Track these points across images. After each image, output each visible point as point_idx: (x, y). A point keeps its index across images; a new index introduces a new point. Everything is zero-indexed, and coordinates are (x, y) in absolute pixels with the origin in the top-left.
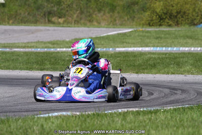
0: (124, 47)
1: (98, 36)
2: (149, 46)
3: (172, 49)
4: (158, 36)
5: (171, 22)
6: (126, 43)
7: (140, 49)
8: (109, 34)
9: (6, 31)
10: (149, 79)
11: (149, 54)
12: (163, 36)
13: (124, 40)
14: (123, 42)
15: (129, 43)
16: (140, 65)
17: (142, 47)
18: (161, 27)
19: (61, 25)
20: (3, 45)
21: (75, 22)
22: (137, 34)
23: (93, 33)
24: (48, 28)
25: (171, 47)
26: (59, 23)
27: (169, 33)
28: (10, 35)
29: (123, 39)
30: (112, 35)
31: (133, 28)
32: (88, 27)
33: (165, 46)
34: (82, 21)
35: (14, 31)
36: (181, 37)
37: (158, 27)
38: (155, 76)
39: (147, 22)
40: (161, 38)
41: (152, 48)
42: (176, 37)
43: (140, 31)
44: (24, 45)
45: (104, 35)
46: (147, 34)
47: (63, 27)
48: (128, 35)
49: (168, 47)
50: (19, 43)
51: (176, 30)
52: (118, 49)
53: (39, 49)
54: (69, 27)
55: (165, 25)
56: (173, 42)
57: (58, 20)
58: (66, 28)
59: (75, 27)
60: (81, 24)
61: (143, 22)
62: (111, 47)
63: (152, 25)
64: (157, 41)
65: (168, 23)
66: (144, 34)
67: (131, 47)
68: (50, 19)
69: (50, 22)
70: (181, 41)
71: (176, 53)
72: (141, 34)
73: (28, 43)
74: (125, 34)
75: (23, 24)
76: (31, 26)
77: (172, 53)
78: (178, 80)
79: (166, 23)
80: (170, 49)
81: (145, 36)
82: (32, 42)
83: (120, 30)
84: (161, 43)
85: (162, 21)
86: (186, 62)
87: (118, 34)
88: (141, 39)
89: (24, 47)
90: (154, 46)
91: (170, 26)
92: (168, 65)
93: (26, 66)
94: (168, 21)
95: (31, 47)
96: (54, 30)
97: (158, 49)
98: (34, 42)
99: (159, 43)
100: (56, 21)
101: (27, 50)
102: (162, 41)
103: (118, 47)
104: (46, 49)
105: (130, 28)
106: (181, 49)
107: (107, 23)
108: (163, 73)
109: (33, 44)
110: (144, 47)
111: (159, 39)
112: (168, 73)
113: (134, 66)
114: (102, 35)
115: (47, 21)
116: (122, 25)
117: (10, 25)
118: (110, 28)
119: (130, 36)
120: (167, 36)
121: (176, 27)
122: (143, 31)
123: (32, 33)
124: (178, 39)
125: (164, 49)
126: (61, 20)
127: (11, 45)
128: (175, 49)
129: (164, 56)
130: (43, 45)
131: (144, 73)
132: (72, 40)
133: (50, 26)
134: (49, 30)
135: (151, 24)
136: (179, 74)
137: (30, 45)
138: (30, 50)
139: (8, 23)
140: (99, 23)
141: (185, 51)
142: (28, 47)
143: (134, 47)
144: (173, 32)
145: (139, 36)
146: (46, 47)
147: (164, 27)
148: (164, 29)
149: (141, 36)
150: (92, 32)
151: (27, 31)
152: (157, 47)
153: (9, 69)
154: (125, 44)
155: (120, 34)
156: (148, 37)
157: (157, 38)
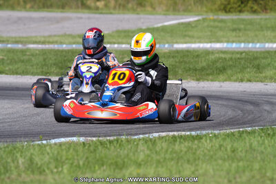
0: (186, 43)
1: (151, 27)
2: (221, 42)
3: (254, 45)
4: (235, 26)
5: (256, 7)
6: (189, 36)
7: (208, 46)
8: (166, 24)
9: (19, 19)
10: (214, 89)
11: (218, 53)
12: (242, 26)
13: (187, 33)
14: (185, 36)
15: (193, 37)
16: (203, 69)
17: (211, 42)
18: (241, 14)
19: (100, 11)
20: (14, 40)
21: (119, 7)
22: (206, 24)
23: (143, 23)
24: (79, 15)
25: (253, 42)
26: (97, 8)
27: (251, 23)
28: (25, 25)
29: (186, 31)
30: (170, 26)
31: (201, 15)
32: (138, 14)
33: (244, 42)
34: (130, 5)
35: (31, 19)
36: (268, 28)
37: (238, 13)
38: (222, 84)
39: (222, 7)
40: (240, 30)
41: (225, 45)
42: (262, 29)
43: (210, 20)
44: (43, 39)
45: (160, 25)
46: (220, 24)
47: (101, 13)
48: (193, 25)
49: (249, 42)
50: (36, 37)
51: (261, 19)
52: (176, 46)
53: (64, 46)
54: (111, 13)
55: (248, 11)
56: (256, 36)
57: (95, 3)
58: (105, 16)
59: (119, 13)
60: (128, 10)
61: (216, 6)
62: (168, 43)
63: (229, 11)
64: (234, 34)
65: (252, 8)
66: (216, 24)
67: (195, 43)
68: (85, 2)
69: (84, 6)
70: (269, 33)
71: (257, 52)
72: (212, 23)
73: (50, 36)
74: (189, 24)
75: (46, 9)
76: (57, 12)
77: (252, 52)
78: (254, 91)
79: (249, 9)
80: (250, 45)
81: (217, 27)
82: (55, 36)
83: (182, 19)
84: (239, 36)
85: (243, 5)
86: (269, 64)
87: (179, 24)
88: (211, 31)
89: (44, 43)
90: (228, 42)
91: (255, 12)
92: (243, 70)
93: (41, 70)
94: (252, 5)
95: (52, 43)
96: (89, 18)
97: (234, 45)
98: (59, 36)
99: (236, 36)
100: (93, 5)
101: (47, 46)
102: (241, 34)
103: (177, 43)
104: (74, 46)
105: (198, 15)
106: (267, 45)
107: (164, 8)
108: (235, 81)
109: (56, 39)
110: (214, 42)
111: (237, 31)
112: (242, 81)
113: (196, 70)
114: (156, 26)
115: (80, 5)
116: (187, 11)
117: (27, 11)
118: (169, 15)
119: (196, 26)
120: (249, 26)
121: (264, 14)
122: (214, 20)
123: (58, 22)
124: (263, 31)
125: (242, 45)
126: (100, 4)
127: (25, 39)
128: (258, 45)
129: (239, 56)
130: (71, 40)
131: (208, 80)
132: (113, 32)
133: (84, 13)
134: (81, 18)
135: (227, 10)
136: (258, 81)
137: (51, 40)
138: (51, 46)
139: (25, 8)
140: (154, 9)
141: (272, 48)
142: (49, 43)
143: (200, 42)
144: (258, 20)
145: (208, 26)
146: (74, 43)
147: (246, 13)
148: (246, 16)
149: (211, 27)
150: (142, 20)
151: (49, 20)
152: (233, 42)
153: (17, 73)
154: (187, 38)
155: (182, 24)
156: (221, 29)
157: (234, 30)
